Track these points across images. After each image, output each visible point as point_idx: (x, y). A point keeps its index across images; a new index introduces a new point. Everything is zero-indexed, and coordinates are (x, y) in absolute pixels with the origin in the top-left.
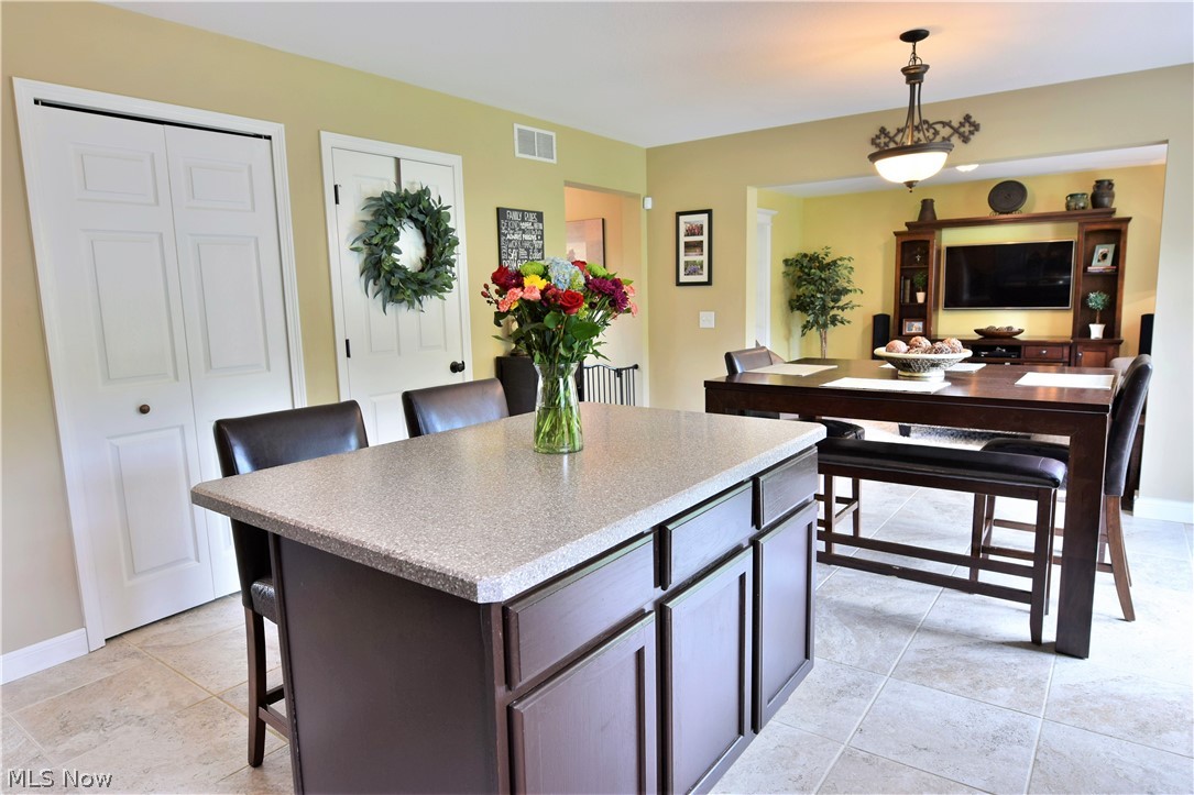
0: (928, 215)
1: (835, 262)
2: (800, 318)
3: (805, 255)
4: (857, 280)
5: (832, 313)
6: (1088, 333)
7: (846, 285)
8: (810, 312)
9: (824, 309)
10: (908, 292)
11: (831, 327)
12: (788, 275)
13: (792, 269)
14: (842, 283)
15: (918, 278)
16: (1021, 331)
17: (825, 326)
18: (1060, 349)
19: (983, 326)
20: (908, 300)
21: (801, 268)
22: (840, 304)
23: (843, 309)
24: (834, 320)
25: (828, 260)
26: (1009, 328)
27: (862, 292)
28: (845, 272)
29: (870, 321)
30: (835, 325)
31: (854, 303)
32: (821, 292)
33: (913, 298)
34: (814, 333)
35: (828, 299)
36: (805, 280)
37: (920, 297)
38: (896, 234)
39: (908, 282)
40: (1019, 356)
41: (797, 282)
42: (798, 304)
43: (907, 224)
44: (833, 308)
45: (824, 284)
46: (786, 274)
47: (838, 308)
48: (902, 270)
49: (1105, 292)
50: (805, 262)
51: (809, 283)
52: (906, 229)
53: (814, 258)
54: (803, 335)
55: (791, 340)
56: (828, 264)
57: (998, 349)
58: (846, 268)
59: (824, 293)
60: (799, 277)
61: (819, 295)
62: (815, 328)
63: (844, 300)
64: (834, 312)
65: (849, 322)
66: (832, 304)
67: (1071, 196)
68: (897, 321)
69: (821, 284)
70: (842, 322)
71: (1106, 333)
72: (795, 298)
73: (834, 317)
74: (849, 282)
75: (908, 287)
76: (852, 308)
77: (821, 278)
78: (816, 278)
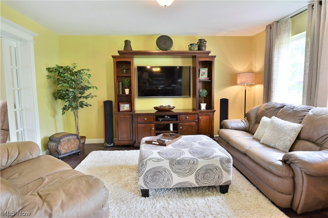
0: (129, 48)
1: (79, 71)
2: (61, 104)
3: (62, 67)
4: (93, 82)
5: (80, 100)
6: (200, 107)
7: (87, 84)
8: (66, 100)
9: (75, 98)
10: (121, 88)
11: (80, 109)
12: (50, 77)
13: (53, 74)
14: (85, 84)
15: (126, 81)
16: (174, 107)
17: (76, 108)
18: (194, 115)
19: (158, 105)
20: (121, 93)
21: (59, 74)
22: (85, 95)
23: (86, 98)
24: (82, 105)
25: (76, 70)
26: (169, 106)
27: (97, 88)
28: (86, 77)
29: (102, 104)
30: (82, 107)
31: (93, 94)
32: (72, 88)
33: (124, 92)
34: (70, 112)
35: (77, 92)
36: (62, 81)
37: (127, 91)
38: (113, 57)
39: (121, 83)
40: (177, 120)
41: (57, 82)
42: (58, 95)
43: (119, 52)
44: (80, 97)
45: (73, 83)
46: (49, 77)
47: (84, 97)
48: (117, 77)
49: (206, 89)
50: (61, 70)
51: (65, 83)
52: (118, 54)
53: (67, 69)
54: (63, 113)
55: (56, 116)
56: (76, 72)
57: (166, 116)
58: (86, 75)
59: (74, 88)
60: (58, 79)
61: (71, 90)
62: (70, 109)
63: (87, 93)
64: (82, 100)
65: (90, 105)
66: (80, 95)
67: (191, 45)
68: (117, 104)
69: (72, 83)
70: (87, 106)
71: (207, 108)
72: (56, 91)
73: (82, 102)
74: (88, 83)
75: (121, 86)
76: (92, 97)
77: (71, 79)
78: (68, 80)
